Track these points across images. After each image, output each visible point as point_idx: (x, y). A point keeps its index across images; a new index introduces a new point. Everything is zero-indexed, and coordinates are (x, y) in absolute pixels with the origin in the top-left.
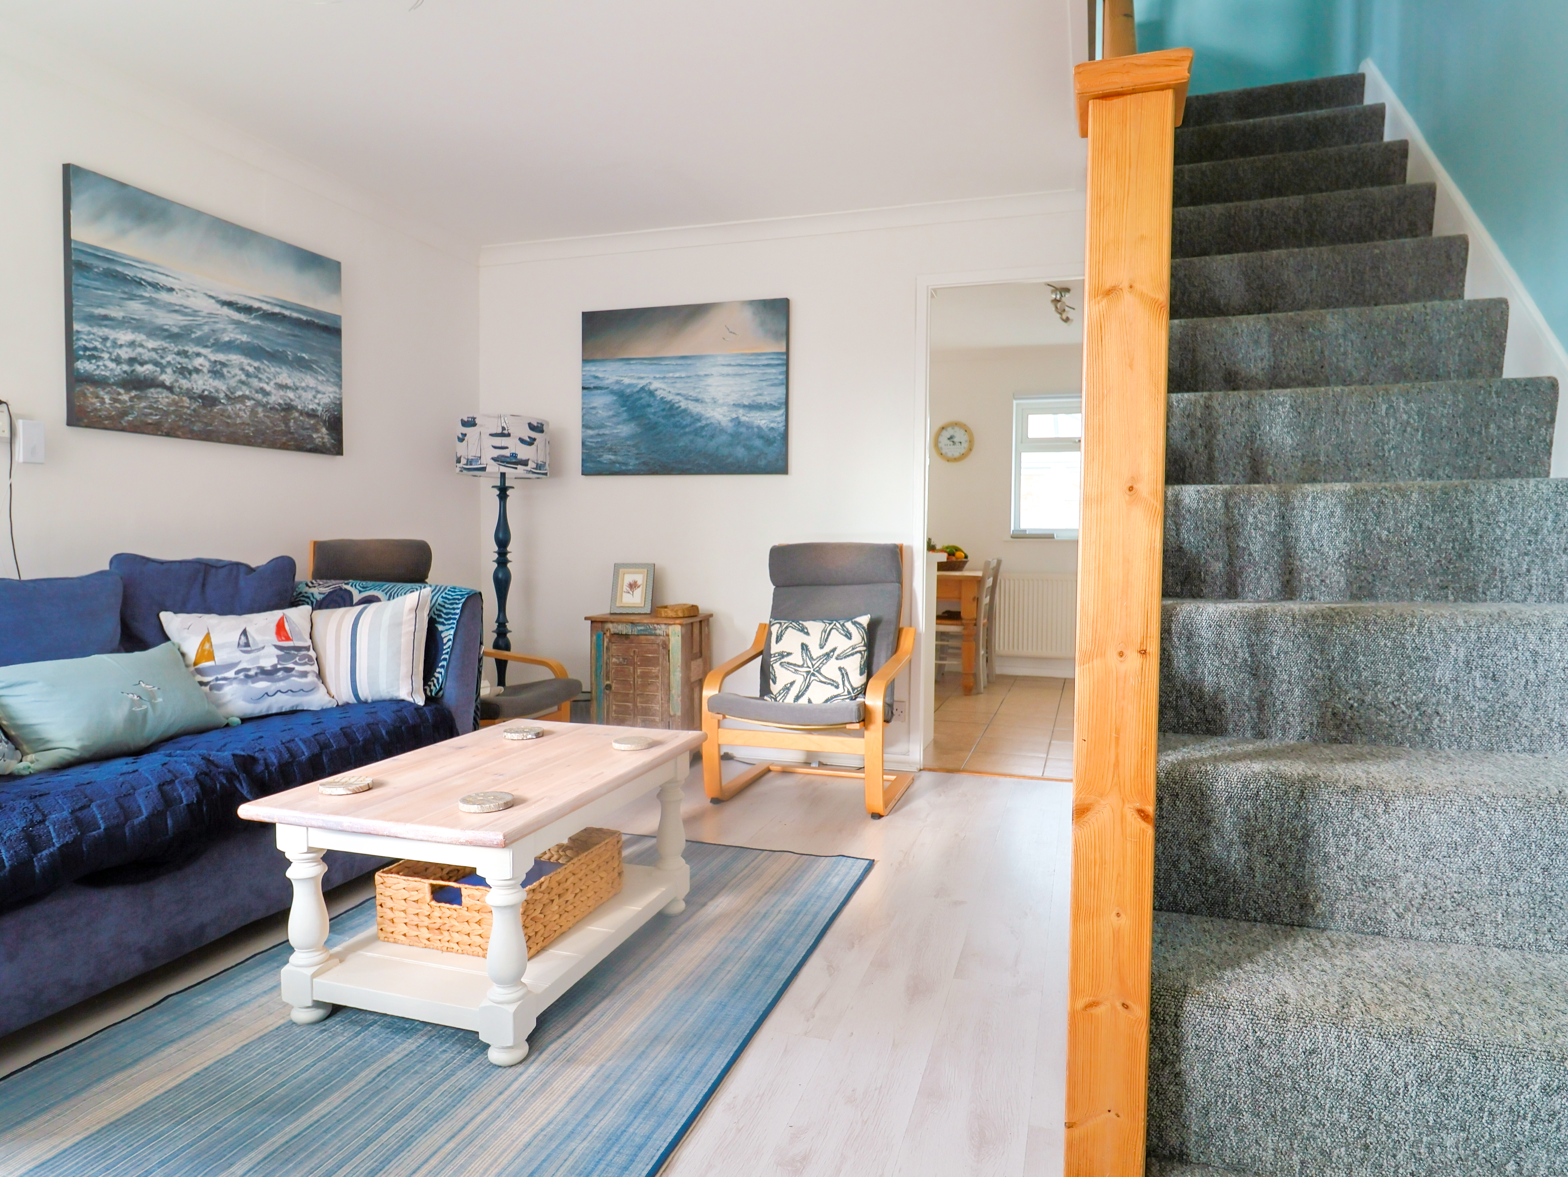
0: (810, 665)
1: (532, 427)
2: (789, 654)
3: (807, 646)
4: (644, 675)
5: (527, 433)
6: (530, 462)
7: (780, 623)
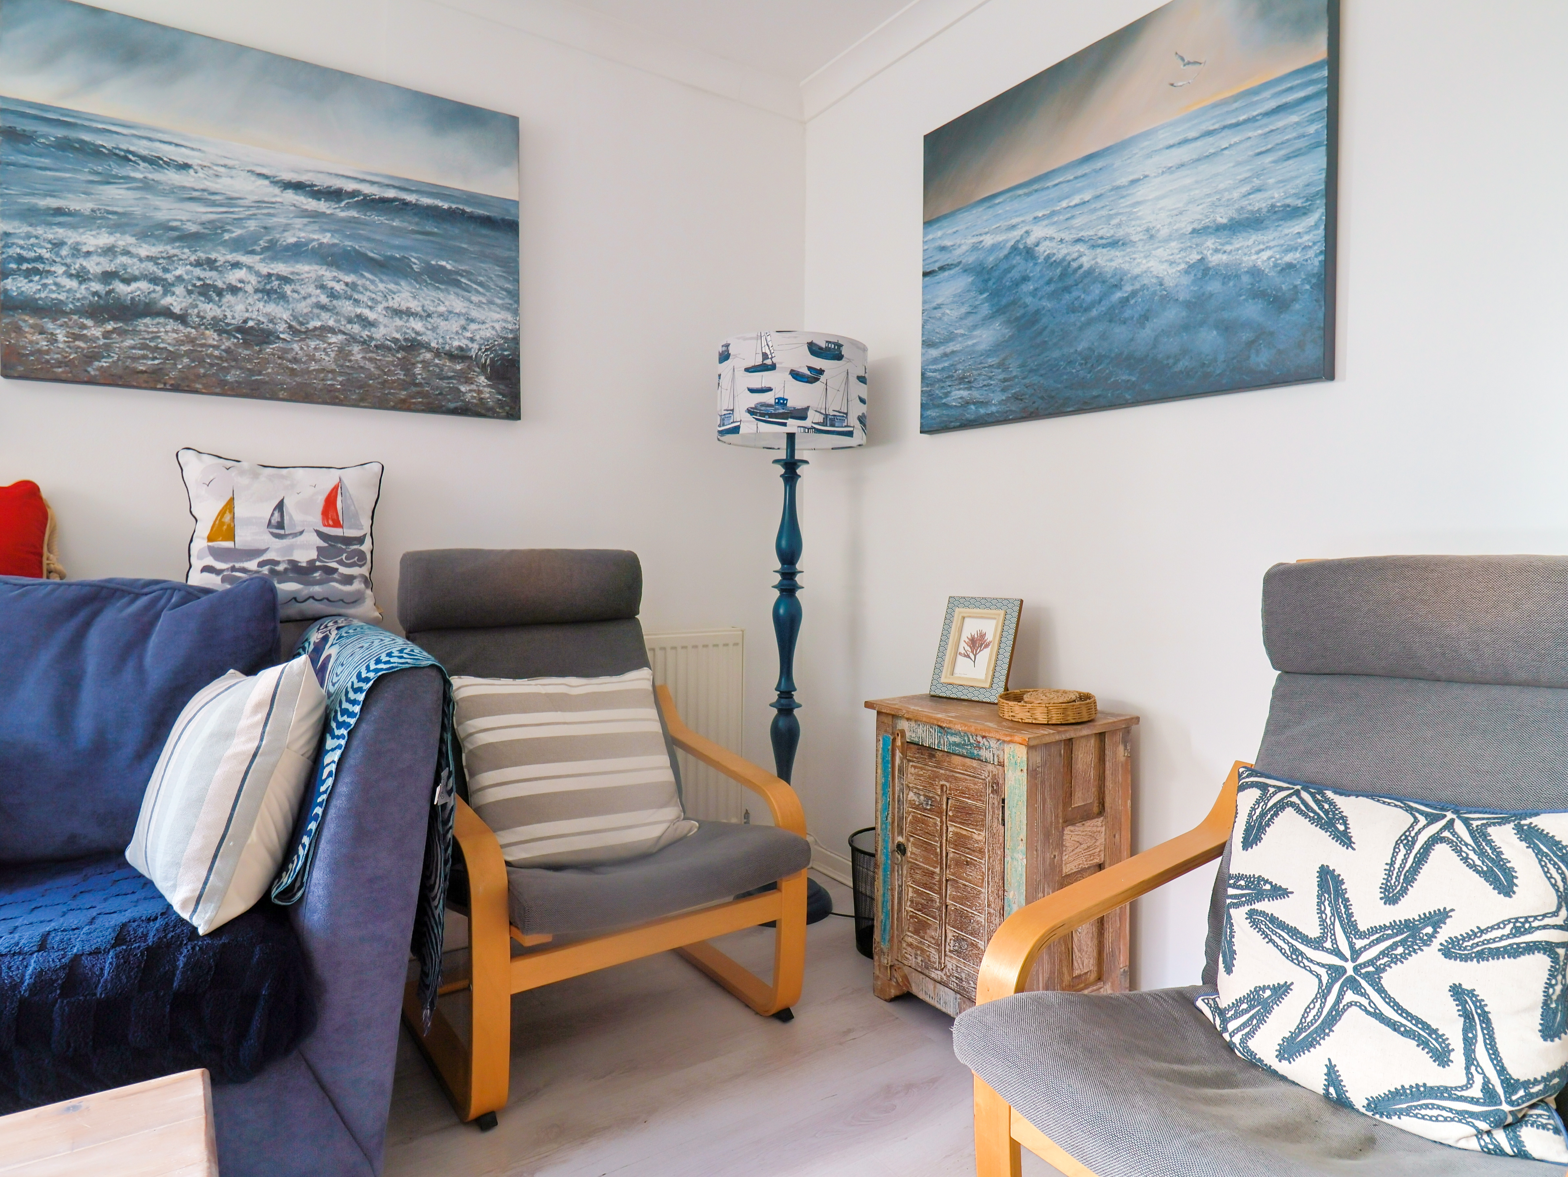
0: (1346, 951)
1: (814, 350)
2: (1279, 892)
3: (1338, 882)
4: (960, 842)
5: (805, 361)
6: (811, 414)
7: (1264, 787)
